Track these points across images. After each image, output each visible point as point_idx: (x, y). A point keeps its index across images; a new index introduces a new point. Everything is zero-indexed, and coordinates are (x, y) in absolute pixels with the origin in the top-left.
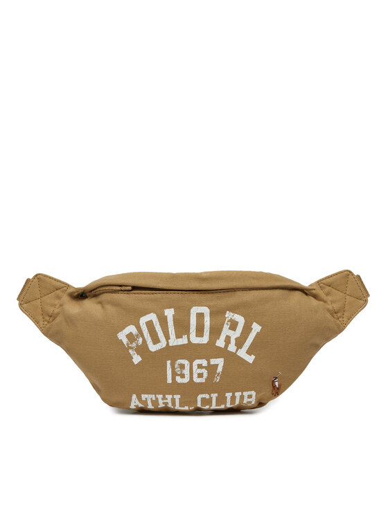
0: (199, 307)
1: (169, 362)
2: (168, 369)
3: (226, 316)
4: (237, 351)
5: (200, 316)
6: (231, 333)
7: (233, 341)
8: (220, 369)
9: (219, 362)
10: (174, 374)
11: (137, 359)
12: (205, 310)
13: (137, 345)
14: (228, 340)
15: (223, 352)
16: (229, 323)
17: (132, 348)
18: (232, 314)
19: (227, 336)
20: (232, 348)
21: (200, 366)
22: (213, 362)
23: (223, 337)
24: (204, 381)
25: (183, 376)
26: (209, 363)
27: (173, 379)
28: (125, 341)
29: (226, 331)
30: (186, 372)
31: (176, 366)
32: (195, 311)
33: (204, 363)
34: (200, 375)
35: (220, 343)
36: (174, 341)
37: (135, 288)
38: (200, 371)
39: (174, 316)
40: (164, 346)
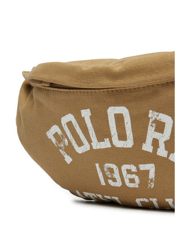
0: (116, 108)
1: (97, 165)
2: (98, 172)
3: (150, 116)
4: (168, 156)
5: (119, 118)
6: (157, 135)
7: (162, 146)
8: (152, 175)
9: (151, 168)
10: (106, 178)
11: (68, 160)
12: (123, 110)
13: (65, 146)
14: (155, 143)
15: (152, 158)
16: (154, 125)
17: (61, 148)
18: (156, 114)
19: (154, 139)
20: (162, 152)
21: (129, 172)
22: (143, 167)
23: (149, 140)
24: (137, 186)
25: (114, 180)
26: (138, 168)
27: (106, 182)
28: (54, 140)
29: (151, 134)
30: (117, 175)
31: (105, 170)
32: (112, 111)
33: (133, 168)
34: (132, 181)
35: (147, 147)
36: (97, 145)
37: (52, 85)
38: (130, 176)
39: (91, 117)
40: (88, 149)
